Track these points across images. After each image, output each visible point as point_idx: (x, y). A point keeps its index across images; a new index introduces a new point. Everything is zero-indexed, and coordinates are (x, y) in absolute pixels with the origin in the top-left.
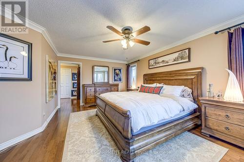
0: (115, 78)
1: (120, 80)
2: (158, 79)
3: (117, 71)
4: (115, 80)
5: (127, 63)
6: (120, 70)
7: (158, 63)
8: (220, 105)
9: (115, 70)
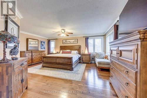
0: (41, 47)
1: (44, 48)
2: (67, 48)
3: (43, 43)
4: (41, 48)
5: (48, 39)
6: (44, 42)
7: (67, 42)
8: (84, 55)
9: (41, 42)
